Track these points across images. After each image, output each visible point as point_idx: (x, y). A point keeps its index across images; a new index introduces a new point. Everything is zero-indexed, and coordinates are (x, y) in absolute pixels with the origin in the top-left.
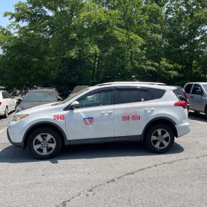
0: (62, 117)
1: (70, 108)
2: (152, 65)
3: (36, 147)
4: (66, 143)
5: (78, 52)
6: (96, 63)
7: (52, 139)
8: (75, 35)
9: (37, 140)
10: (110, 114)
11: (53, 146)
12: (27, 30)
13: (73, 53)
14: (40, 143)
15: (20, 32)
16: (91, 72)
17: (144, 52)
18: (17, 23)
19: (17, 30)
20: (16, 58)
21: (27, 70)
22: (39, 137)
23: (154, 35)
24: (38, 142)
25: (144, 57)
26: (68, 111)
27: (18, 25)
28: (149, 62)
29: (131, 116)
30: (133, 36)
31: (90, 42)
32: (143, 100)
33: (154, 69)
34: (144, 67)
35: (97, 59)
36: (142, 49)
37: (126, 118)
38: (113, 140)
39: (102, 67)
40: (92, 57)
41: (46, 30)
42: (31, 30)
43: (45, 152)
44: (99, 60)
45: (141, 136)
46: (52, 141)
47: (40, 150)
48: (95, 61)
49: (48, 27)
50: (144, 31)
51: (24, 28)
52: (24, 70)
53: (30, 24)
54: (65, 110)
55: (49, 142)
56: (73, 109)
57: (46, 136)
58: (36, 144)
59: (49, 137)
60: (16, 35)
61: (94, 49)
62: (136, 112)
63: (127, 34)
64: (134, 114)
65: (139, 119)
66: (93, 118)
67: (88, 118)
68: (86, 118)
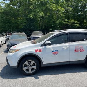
0: (40, 51)
1: (44, 45)
2: (68, 22)
3: (25, 69)
4: (42, 66)
5: (34, 15)
6: (41, 21)
7: (34, 63)
8: (32, 7)
9: (25, 64)
10: (68, 48)
11: (35, 67)
12: (9, 5)
13: (31, 16)
14: (27, 66)
15: (5, 6)
17: (64, 15)
18: (4, 1)
19: (4, 5)
20: (4, 18)
21: (9, 24)
22: (27, 63)
23: (68, 8)
24: (26, 66)
25: (64, 18)
26: (43, 47)
27: (4, 3)
28: (66, 20)
29: (79, 50)
30: (60, 8)
31: (39, 10)
32: (85, 39)
33: (68, 23)
34: (64, 22)
36: (63, 14)
37: (76, 51)
38: (68, 63)
40: (39, 18)
41: (18, 5)
42: (11, 5)
43: (30, 71)
44: (42, 19)
45: (84, 60)
46: (34, 65)
47: (27, 70)
49: (19, 3)
50: (64, 6)
51: (7, 4)
52: (8, 24)
53: (10, 2)
54: (41, 46)
55: (32, 65)
56: (46, 46)
57: (31, 62)
58: (25, 67)
59: (33, 62)
60: (3, 7)
61: (41, 14)
62: (82, 47)
63: (57, 7)
64: (81, 48)
65: (84, 51)
66: (58, 51)
67: (55, 51)
68: (54, 51)
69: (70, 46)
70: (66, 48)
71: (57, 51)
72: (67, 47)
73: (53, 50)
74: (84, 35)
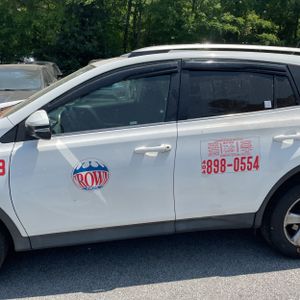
2: (234, 23)
6: (131, 18)
16: (122, 34)
25: (218, 6)
26: (19, 145)
28: (228, 17)
29: (230, 160)
32: (268, 104)
34: (219, 25)
35: (133, 9)
39: (142, 25)
44: (136, 12)
48: (129, 13)
64: (241, 153)
65: (257, 167)
66: (105, 169)
67: (90, 168)
68: (82, 169)
69: (177, 139)
70: (155, 154)
71: (100, 168)
72: (163, 146)
73: (76, 163)
74: (268, 81)
